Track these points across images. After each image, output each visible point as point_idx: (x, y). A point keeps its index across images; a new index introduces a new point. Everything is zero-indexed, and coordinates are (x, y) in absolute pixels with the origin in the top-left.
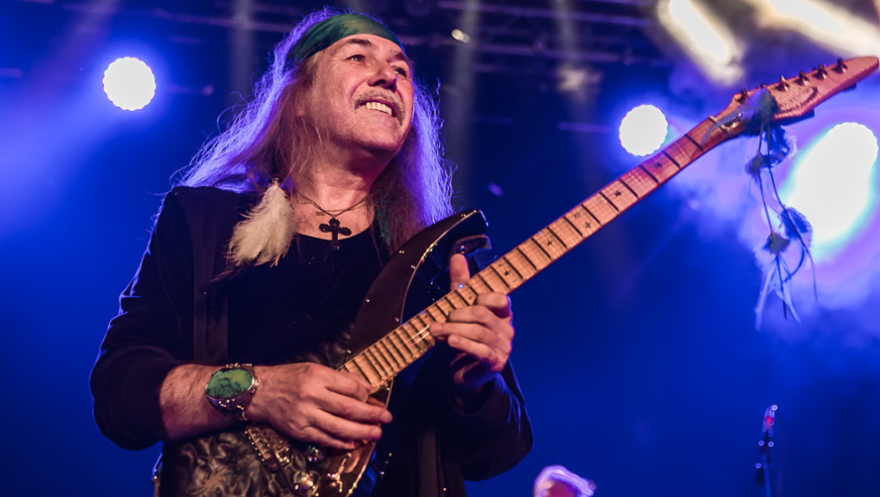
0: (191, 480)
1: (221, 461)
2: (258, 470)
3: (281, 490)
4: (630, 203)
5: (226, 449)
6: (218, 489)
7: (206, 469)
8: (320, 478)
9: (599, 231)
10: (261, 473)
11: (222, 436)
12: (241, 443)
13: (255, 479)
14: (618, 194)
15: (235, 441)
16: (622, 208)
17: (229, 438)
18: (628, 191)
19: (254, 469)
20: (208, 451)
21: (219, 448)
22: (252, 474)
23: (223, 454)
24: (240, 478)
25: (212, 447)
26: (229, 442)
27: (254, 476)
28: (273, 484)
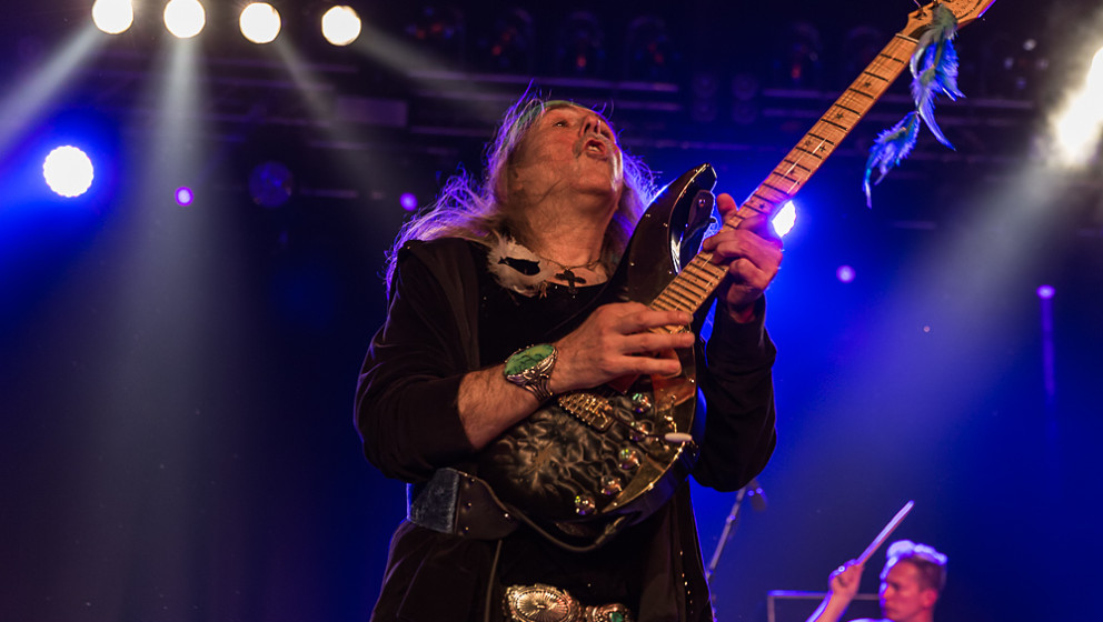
0: (519, 462)
1: (543, 438)
2: (585, 436)
3: (618, 445)
4: (854, 122)
5: (545, 426)
6: (552, 462)
7: (530, 448)
8: (653, 425)
9: (835, 151)
10: (590, 437)
11: (536, 417)
12: (557, 417)
13: (586, 444)
14: (839, 116)
15: (550, 417)
16: (849, 127)
17: (545, 415)
18: (847, 112)
19: (581, 435)
20: (526, 433)
21: (537, 427)
22: (581, 440)
23: (544, 431)
24: (570, 447)
25: (527, 429)
26: (545, 419)
27: (583, 440)
28: (607, 442)
